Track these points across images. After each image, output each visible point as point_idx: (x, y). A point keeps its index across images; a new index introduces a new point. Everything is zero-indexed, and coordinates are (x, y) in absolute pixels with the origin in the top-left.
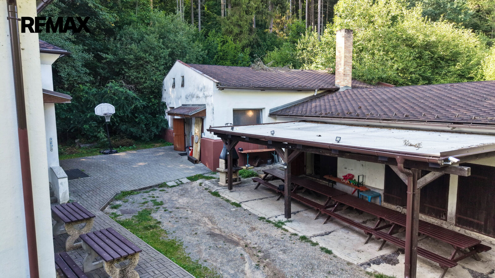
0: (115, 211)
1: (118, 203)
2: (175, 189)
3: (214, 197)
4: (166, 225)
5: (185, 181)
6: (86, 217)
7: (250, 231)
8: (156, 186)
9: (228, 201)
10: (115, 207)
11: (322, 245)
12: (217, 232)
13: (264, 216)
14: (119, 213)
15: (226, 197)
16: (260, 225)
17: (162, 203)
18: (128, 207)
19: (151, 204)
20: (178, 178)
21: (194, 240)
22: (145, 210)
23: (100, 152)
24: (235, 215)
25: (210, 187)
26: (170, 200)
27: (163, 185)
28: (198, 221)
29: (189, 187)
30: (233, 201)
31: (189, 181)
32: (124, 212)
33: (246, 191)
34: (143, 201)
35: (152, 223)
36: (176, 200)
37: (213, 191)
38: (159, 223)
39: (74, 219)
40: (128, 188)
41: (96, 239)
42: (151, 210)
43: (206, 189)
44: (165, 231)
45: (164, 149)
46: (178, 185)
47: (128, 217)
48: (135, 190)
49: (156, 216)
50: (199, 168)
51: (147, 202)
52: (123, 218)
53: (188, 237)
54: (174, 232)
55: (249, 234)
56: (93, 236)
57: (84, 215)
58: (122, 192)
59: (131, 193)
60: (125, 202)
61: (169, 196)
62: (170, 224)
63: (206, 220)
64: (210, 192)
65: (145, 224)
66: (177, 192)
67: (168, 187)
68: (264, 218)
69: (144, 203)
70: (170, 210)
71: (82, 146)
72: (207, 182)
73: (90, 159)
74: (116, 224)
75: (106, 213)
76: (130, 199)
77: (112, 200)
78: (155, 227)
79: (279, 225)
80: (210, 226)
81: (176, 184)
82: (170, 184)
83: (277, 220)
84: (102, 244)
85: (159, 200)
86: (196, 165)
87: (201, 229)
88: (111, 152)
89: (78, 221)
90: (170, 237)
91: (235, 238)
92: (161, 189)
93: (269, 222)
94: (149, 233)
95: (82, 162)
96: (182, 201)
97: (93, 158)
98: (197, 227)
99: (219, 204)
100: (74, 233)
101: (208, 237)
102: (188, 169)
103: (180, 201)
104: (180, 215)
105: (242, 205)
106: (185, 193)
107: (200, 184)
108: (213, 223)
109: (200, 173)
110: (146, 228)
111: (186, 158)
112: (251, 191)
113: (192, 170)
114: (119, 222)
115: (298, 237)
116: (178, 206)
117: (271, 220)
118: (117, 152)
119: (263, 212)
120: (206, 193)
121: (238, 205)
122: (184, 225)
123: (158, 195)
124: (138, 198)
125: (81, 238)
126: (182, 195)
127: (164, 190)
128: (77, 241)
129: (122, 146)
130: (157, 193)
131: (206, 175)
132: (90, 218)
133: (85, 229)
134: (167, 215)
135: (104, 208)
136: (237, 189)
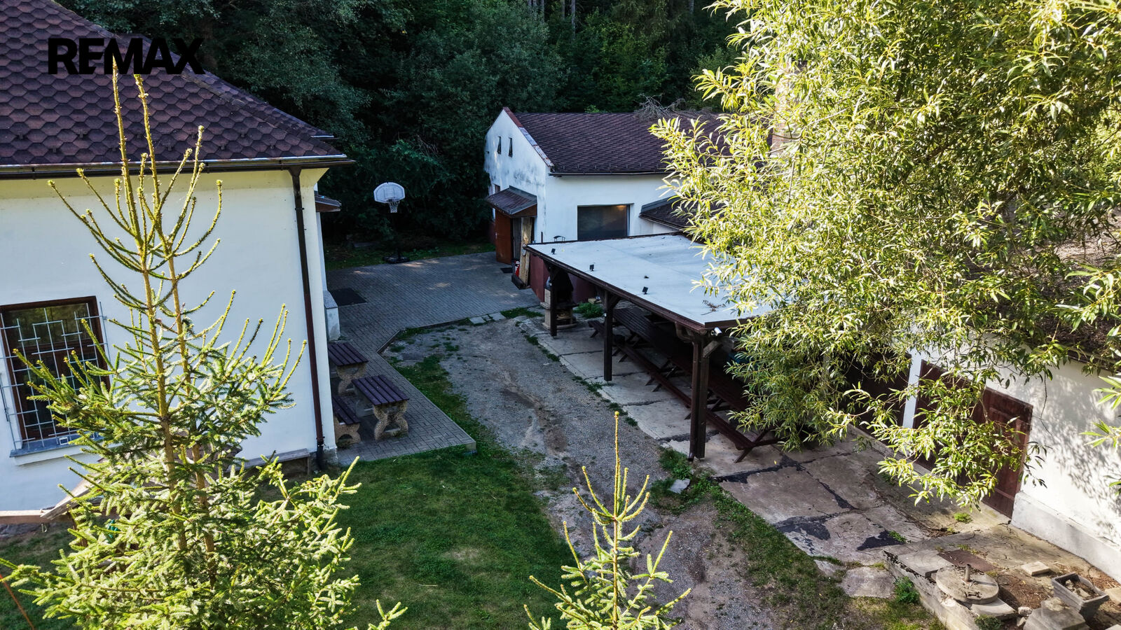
0: (395, 354)
1: (401, 344)
2: (480, 329)
3: (530, 345)
4: (455, 377)
5: (498, 317)
6: (359, 361)
7: (554, 392)
8: (455, 322)
9: (545, 351)
10: (397, 350)
11: (630, 415)
12: (514, 390)
13: (581, 375)
14: (401, 358)
15: (545, 346)
16: (571, 386)
17: (457, 348)
18: (412, 350)
19: (442, 349)
20: (489, 312)
21: (481, 396)
22: (433, 357)
23: (383, 259)
24: (544, 371)
25: (528, 329)
26: (470, 344)
27: (465, 322)
28: (495, 375)
29: (499, 327)
30: (552, 352)
31: (503, 317)
32: (406, 357)
33: (575, 340)
34: (434, 343)
35: (437, 374)
36: (477, 346)
37: (532, 335)
38: (447, 374)
39: (346, 363)
40: (416, 323)
41: (367, 385)
42: (441, 356)
43: (523, 332)
44: (451, 385)
45: (481, 258)
46: (487, 323)
47: (411, 364)
48: (425, 328)
49: (445, 365)
50: (524, 298)
51: (438, 346)
52: (404, 365)
53: (476, 394)
54: (462, 386)
55: (550, 396)
56: (365, 382)
57: (356, 359)
58: (407, 329)
59: (420, 331)
60: (410, 343)
61: (469, 339)
62: (460, 377)
63: (506, 374)
64: (527, 337)
65: (429, 373)
66: (481, 334)
67: (473, 325)
68: (580, 378)
69: (434, 347)
70: (465, 358)
71: (356, 246)
72: (528, 322)
73: (367, 271)
74: (394, 371)
75: (384, 357)
76: (417, 339)
77: (393, 340)
78: (440, 378)
79: (593, 388)
80: (508, 381)
81: (483, 321)
82: (475, 320)
83: (595, 381)
84: (373, 390)
85: (454, 344)
86: (522, 291)
87: (496, 384)
88: (400, 261)
89: (350, 365)
90: (455, 392)
91: (532, 399)
92: (461, 327)
93: (584, 383)
94: (431, 384)
95: (356, 276)
96: (485, 347)
97: (371, 271)
98: (491, 382)
99: (531, 356)
100: (346, 378)
101: (499, 395)
102: (506, 298)
103: (483, 346)
104: (476, 366)
105: (561, 360)
106: (492, 335)
107: (517, 324)
108: (513, 379)
109: (524, 305)
110: (429, 379)
111: (509, 277)
112: (584, 340)
113: (512, 298)
114: (398, 369)
115: (608, 404)
116: (477, 353)
117: (588, 381)
118: (408, 261)
119: (582, 371)
120: (522, 338)
121: (555, 359)
122: (476, 378)
123: (455, 336)
124: (428, 339)
125: (353, 382)
126: (487, 338)
127: (464, 330)
128: (350, 386)
129: (418, 249)
130: (453, 334)
131: (531, 310)
132: (362, 363)
133: (358, 374)
134: (460, 365)
135: (383, 350)
136: (565, 335)
